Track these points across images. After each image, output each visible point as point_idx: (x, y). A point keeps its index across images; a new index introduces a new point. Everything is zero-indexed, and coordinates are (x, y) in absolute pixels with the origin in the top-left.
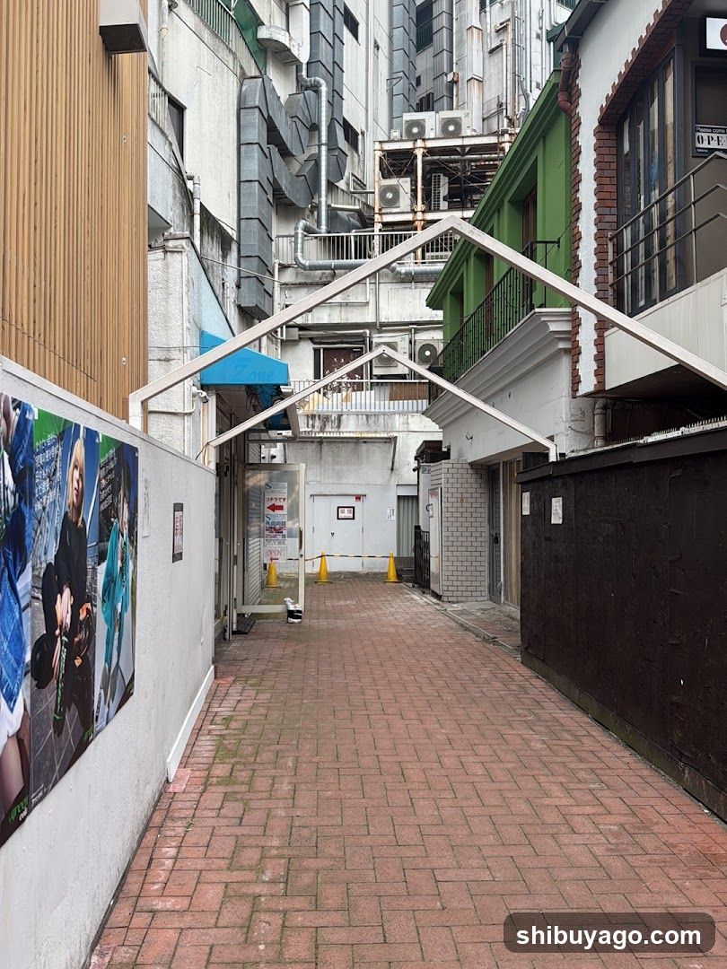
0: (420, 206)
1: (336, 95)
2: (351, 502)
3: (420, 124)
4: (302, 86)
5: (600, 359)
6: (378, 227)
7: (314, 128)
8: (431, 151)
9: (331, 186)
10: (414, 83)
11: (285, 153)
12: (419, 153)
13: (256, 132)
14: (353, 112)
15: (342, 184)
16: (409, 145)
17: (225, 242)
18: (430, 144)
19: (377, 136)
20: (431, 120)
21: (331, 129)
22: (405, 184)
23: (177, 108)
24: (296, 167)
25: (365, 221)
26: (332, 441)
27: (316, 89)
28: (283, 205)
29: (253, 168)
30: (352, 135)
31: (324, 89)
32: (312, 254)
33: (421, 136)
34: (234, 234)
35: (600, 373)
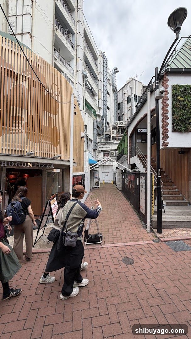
0: (117, 134)
1: (106, 119)
2: (108, 173)
3: (117, 123)
4: (102, 119)
5: (129, 161)
6: (111, 137)
7: (103, 124)
8: (119, 127)
9: (105, 131)
10: (117, 115)
11: (99, 128)
12: (117, 127)
13: (95, 127)
14: (109, 121)
15: (107, 131)
16: (116, 126)
17: (91, 141)
18: (119, 126)
19: (112, 124)
20: (119, 122)
21: (105, 124)
22: (115, 131)
23: (86, 126)
24: (101, 129)
25: (110, 136)
26: (105, 165)
27: (103, 119)
28: (99, 135)
29: (95, 132)
30: (108, 124)
31: (104, 119)
32: (103, 141)
33: (117, 125)
34: (92, 140)
35: (129, 162)
